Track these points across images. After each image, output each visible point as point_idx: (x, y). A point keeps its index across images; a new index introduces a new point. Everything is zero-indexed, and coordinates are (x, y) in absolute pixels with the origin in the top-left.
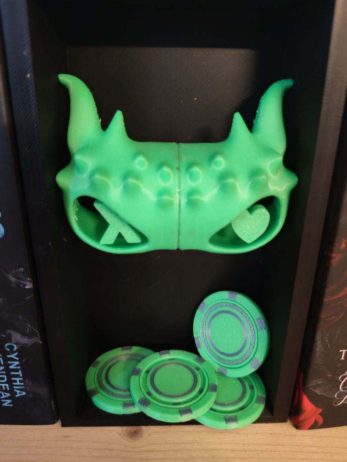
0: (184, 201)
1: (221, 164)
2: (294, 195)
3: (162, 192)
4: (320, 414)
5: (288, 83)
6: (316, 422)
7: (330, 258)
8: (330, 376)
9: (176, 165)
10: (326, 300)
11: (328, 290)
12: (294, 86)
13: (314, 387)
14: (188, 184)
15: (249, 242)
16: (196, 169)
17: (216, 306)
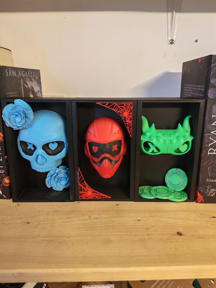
0: (169, 142)
1: (177, 134)
2: (193, 141)
3: (164, 140)
4: (203, 198)
5: (190, 116)
6: (202, 201)
7: (201, 155)
8: (204, 186)
9: (167, 135)
10: (201, 165)
11: (202, 163)
12: (192, 117)
13: (200, 189)
14: (170, 138)
15: (183, 152)
16: (172, 135)
17: (172, 172)
